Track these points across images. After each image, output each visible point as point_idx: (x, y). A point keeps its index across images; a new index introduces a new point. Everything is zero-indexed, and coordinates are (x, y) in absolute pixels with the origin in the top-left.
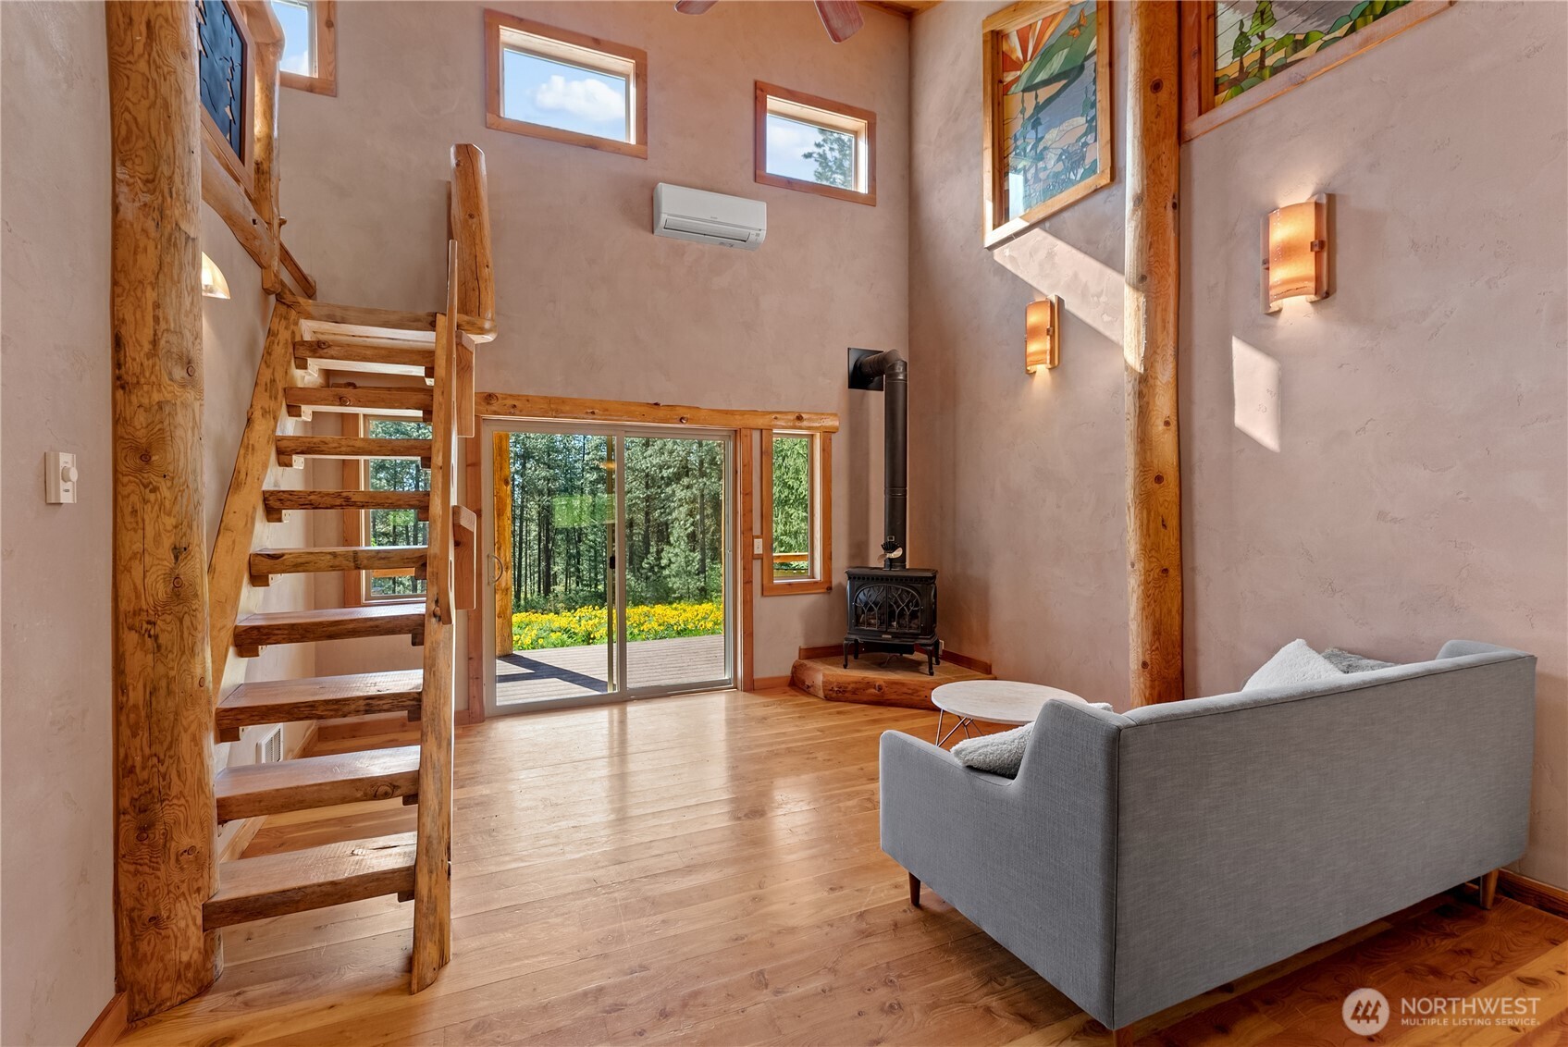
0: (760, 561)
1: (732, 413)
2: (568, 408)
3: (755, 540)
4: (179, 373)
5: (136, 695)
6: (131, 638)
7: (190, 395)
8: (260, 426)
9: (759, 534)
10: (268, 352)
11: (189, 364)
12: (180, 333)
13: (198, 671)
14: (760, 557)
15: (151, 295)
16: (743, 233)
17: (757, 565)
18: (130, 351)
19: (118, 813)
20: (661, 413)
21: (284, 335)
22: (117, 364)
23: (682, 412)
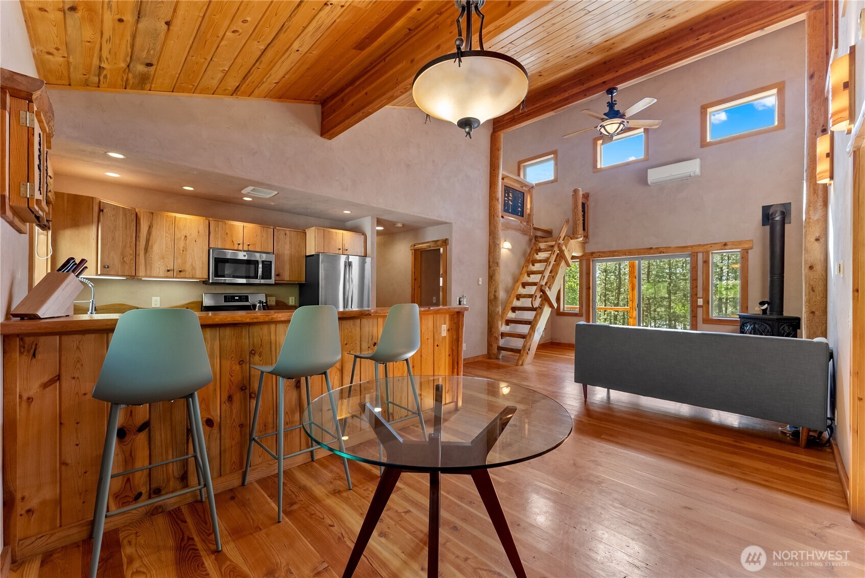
0: (702, 308)
1: (687, 247)
2: (616, 254)
3: (698, 299)
4: (496, 265)
5: (490, 312)
6: (490, 303)
7: (497, 268)
8: (524, 270)
9: (701, 296)
10: (530, 253)
11: (497, 263)
12: (496, 259)
13: (498, 310)
14: (701, 306)
15: (493, 254)
16: (688, 174)
17: (700, 311)
18: (490, 263)
19: (488, 328)
20: (652, 251)
21: (534, 248)
22: (489, 265)
23: (661, 249)
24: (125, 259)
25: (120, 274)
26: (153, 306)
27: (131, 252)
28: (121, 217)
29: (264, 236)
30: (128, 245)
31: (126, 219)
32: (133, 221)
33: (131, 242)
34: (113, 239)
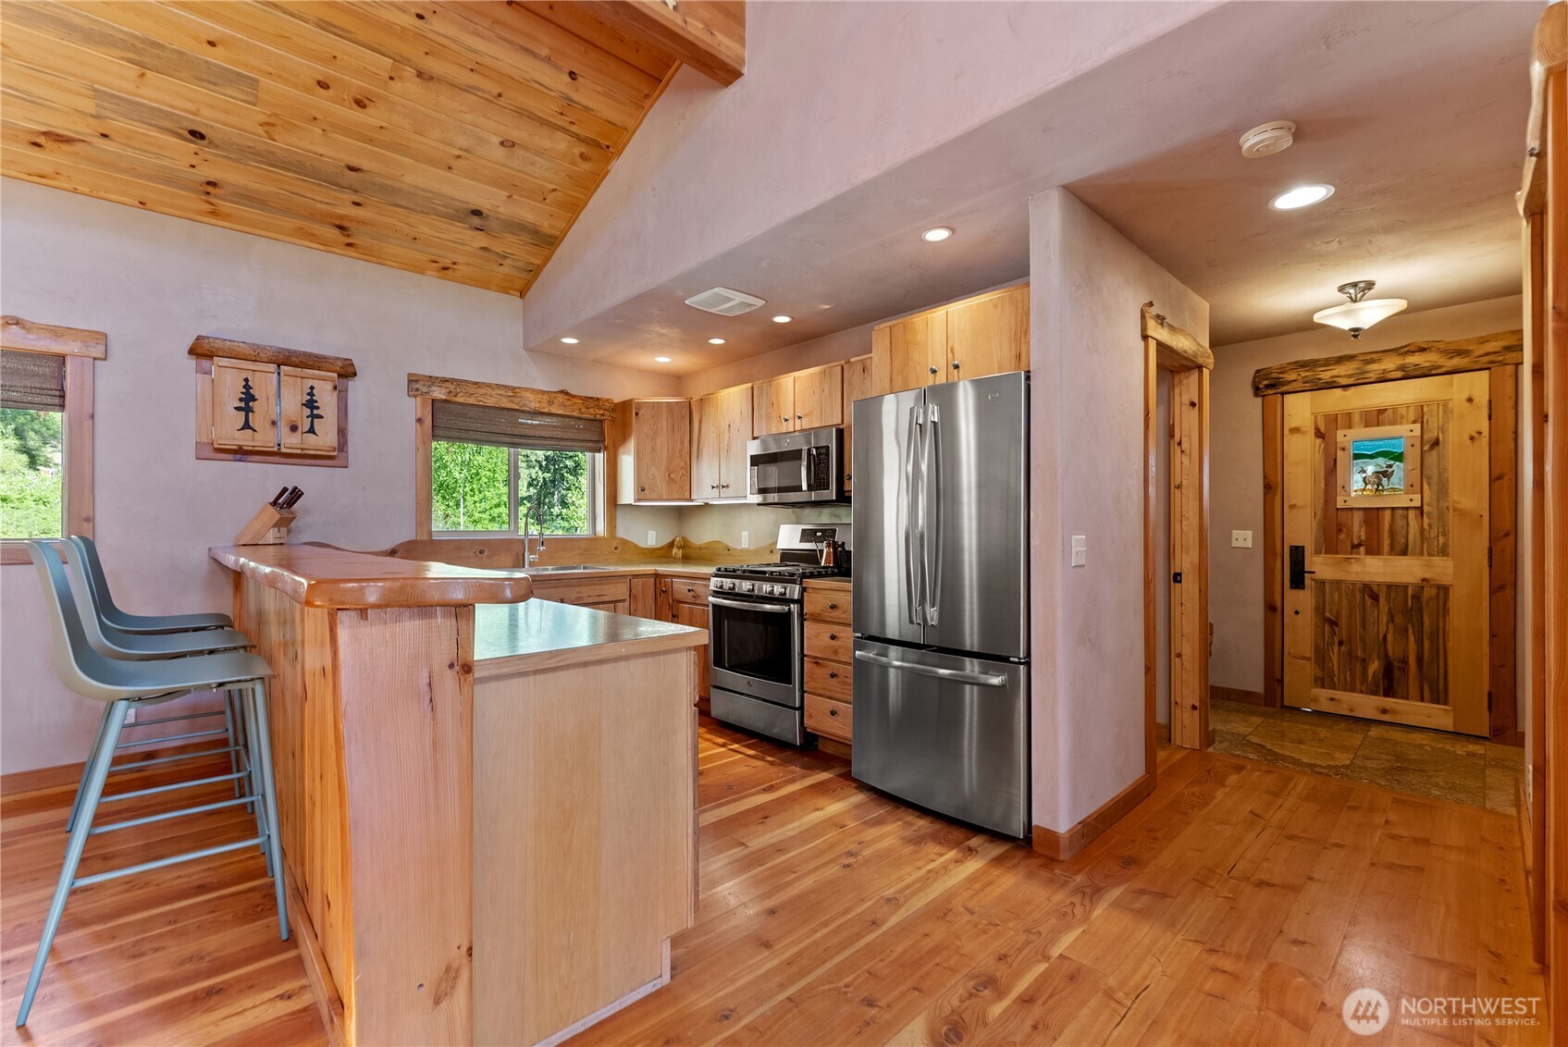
24: (672, 476)
25: (665, 498)
26: (743, 546)
27: (682, 464)
28: (664, 416)
29: (826, 390)
30: (677, 455)
31: (672, 418)
32: (684, 417)
33: (681, 450)
34: (653, 450)
